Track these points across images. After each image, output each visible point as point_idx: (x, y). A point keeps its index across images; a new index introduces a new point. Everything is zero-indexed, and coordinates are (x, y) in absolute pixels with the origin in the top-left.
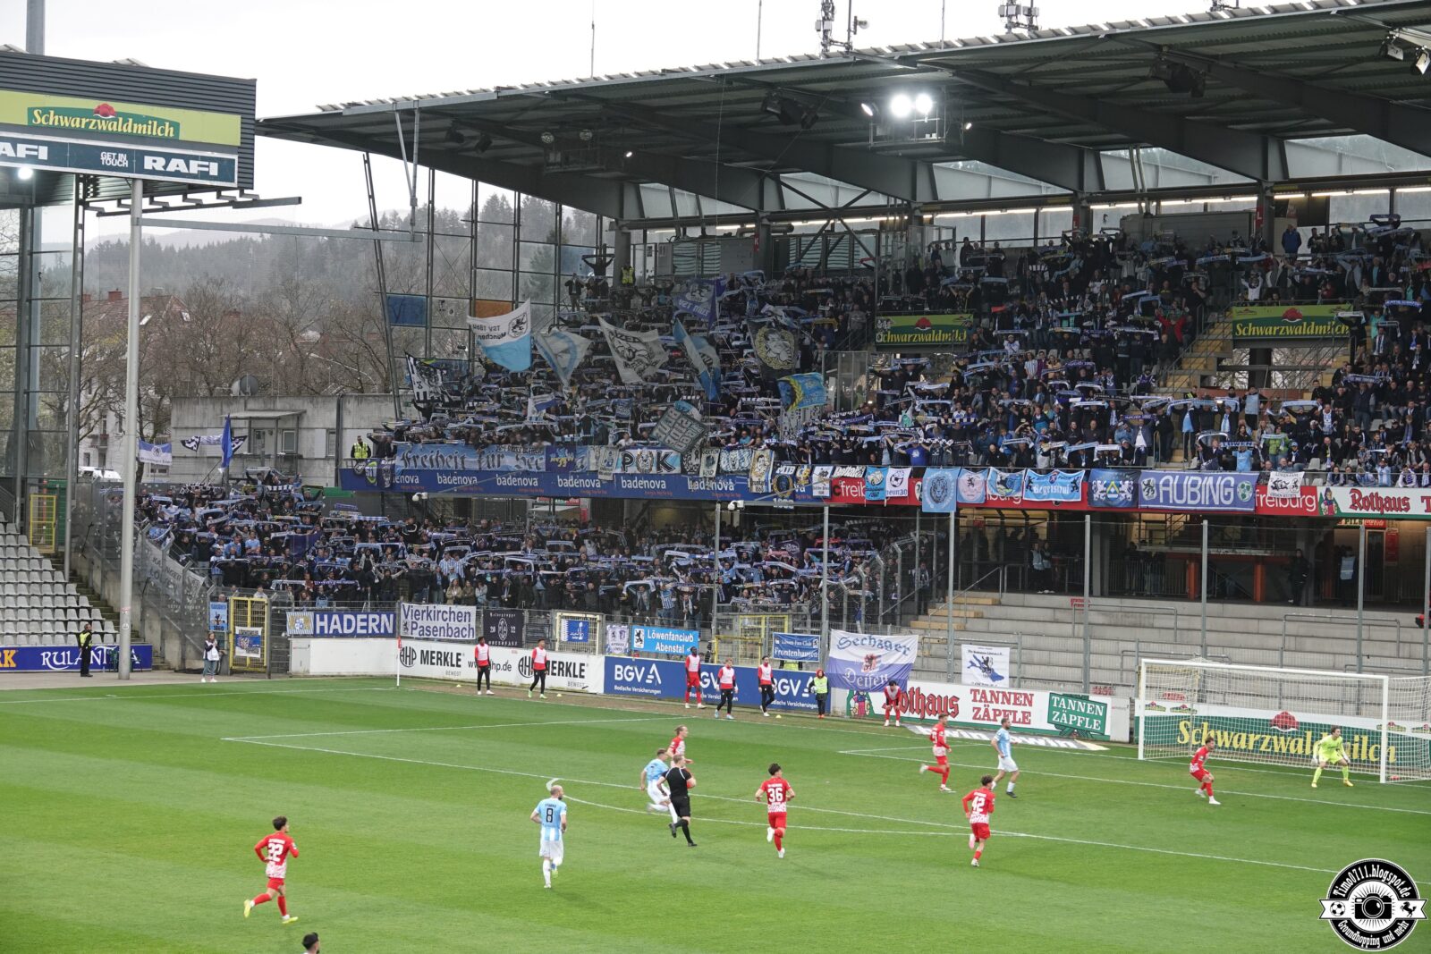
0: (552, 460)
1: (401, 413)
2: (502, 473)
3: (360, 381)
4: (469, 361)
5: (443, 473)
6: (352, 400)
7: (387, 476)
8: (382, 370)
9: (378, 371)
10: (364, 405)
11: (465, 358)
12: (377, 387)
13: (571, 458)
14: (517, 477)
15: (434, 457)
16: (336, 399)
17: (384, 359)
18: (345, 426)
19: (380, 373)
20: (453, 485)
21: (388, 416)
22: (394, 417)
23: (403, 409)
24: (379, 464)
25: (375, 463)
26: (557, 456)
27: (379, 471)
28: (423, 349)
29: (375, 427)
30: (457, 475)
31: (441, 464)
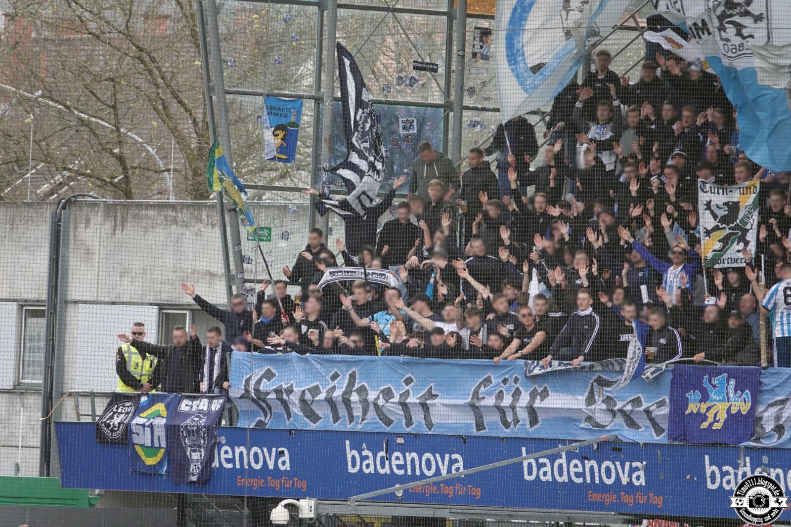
0: (692, 408)
1: (242, 259)
2: (538, 445)
3: (121, 159)
4: (448, 106)
5: (359, 439)
6: (97, 217)
7: (196, 447)
8: (187, 127)
9: (174, 130)
10: (131, 233)
11: (436, 97)
12: (169, 180)
13: (741, 404)
14: (583, 458)
15: (338, 394)
16: (48, 213)
17: (194, 98)
18: (74, 294)
19: (181, 139)
20: (392, 479)
21: (203, 265)
22: (220, 269)
23: (247, 248)
24: (172, 409)
25: (160, 407)
26: (705, 398)
27: (172, 431)
28: (310, 66)
29: (164, 298)
30: (403, 449)
31: (358, 412)
